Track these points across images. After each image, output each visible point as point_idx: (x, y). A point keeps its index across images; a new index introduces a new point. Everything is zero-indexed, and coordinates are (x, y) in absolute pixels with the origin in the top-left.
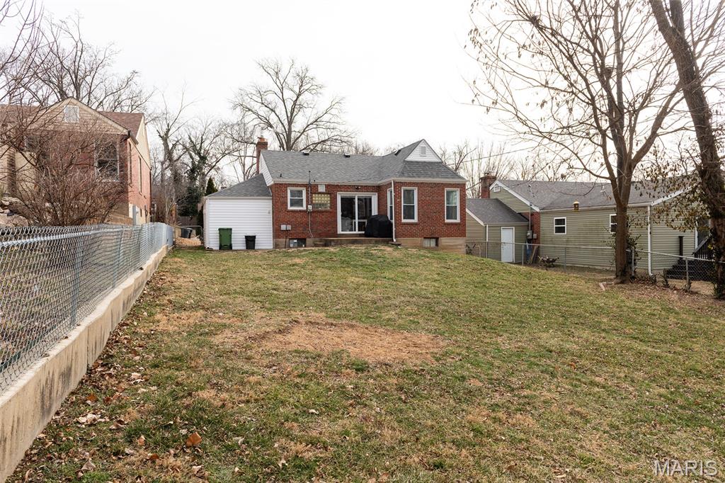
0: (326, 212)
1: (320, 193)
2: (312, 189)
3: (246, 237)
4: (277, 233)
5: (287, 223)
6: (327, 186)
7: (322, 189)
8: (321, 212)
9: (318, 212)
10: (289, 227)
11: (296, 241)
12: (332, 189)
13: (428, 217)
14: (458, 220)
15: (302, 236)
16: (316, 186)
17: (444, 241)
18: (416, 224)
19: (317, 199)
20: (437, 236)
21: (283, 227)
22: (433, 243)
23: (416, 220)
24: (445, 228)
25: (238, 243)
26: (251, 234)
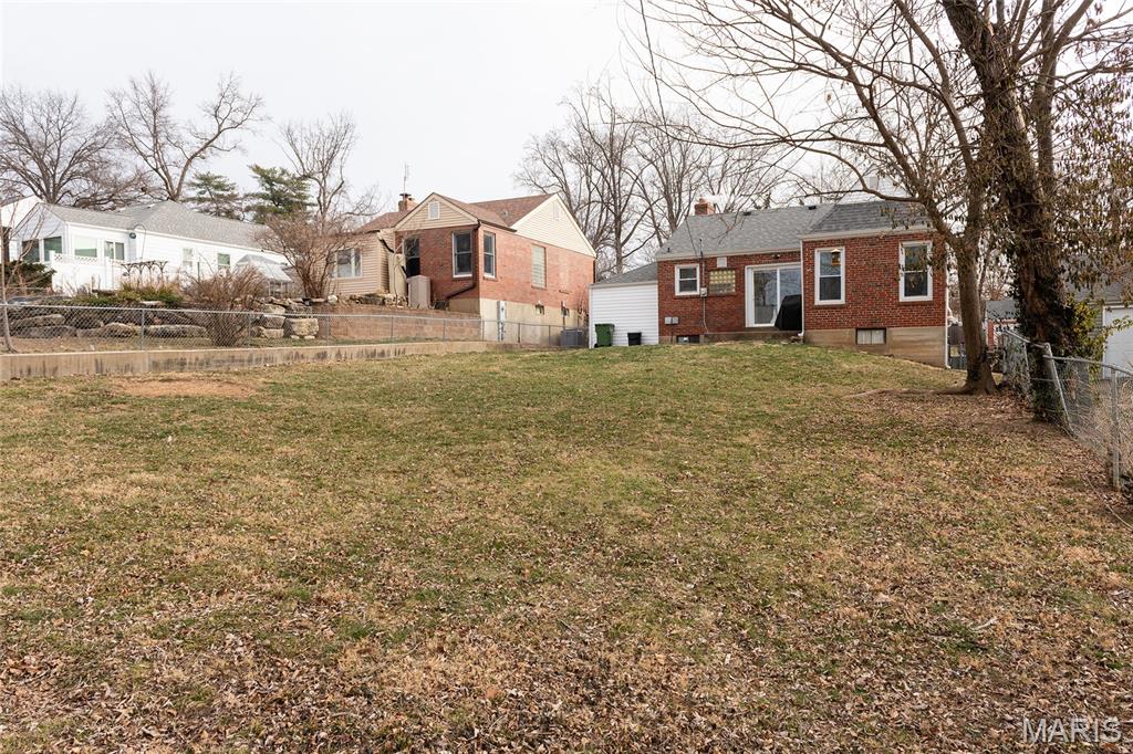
0: (728, 295)
1: (719, 270)
2: (708, 264)
3: (629, 335)
4: (664, 329)
5: (673, 315)
6: (730, 259)
7: (722, 263)
8: (722, 297)
9: (717, 296)
10: (675, 320)
11: (686, 339)
12: (737, 263)
13: (866, 295)
14: (929, 297)
15: (695, 332)
16: (714, 259)
17: (898, 333)
18: (841, 307)
19: (715, 278)
20: (882, 325)
21: (668, 320)
22: (877, 337)
23: (842, 301)
24: (899, 312)
25: (621, 340)
26: (634, 330)
